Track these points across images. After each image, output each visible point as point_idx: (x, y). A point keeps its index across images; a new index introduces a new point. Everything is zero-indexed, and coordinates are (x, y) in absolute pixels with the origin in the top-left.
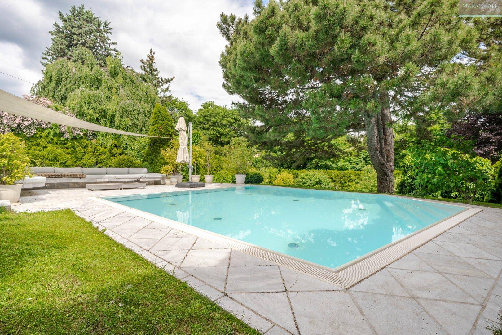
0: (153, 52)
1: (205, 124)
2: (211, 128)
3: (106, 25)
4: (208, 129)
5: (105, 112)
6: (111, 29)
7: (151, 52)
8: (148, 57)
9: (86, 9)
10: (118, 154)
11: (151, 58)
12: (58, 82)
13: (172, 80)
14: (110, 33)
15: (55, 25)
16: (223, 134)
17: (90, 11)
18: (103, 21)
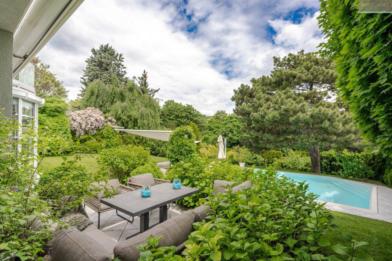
0: (146, 72)
1: (170, 116)
2: (175, 119)
3: (121, 56)
4: (173, 120)
5: (131, 116)
6: (123, 58)
7: (145, 72)
8: (143, 75)
9: (109, 46)
10: (137, 143)
11: (145, 76)
12: (97, 97)
13: (158, 90)
14: (123, 61)
15: (91, 57)
16: (182, 123)
17: (111, 47)
18: (119, 54)
